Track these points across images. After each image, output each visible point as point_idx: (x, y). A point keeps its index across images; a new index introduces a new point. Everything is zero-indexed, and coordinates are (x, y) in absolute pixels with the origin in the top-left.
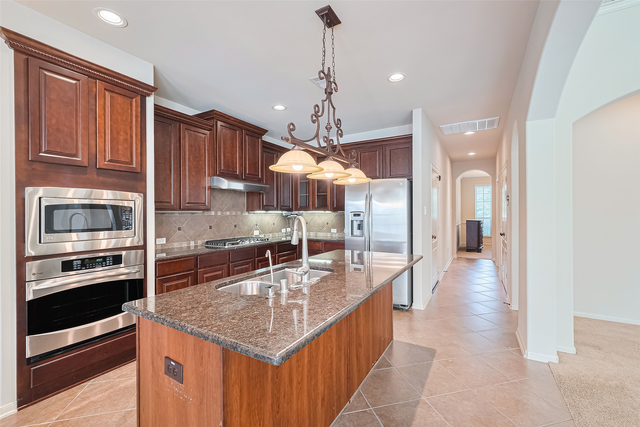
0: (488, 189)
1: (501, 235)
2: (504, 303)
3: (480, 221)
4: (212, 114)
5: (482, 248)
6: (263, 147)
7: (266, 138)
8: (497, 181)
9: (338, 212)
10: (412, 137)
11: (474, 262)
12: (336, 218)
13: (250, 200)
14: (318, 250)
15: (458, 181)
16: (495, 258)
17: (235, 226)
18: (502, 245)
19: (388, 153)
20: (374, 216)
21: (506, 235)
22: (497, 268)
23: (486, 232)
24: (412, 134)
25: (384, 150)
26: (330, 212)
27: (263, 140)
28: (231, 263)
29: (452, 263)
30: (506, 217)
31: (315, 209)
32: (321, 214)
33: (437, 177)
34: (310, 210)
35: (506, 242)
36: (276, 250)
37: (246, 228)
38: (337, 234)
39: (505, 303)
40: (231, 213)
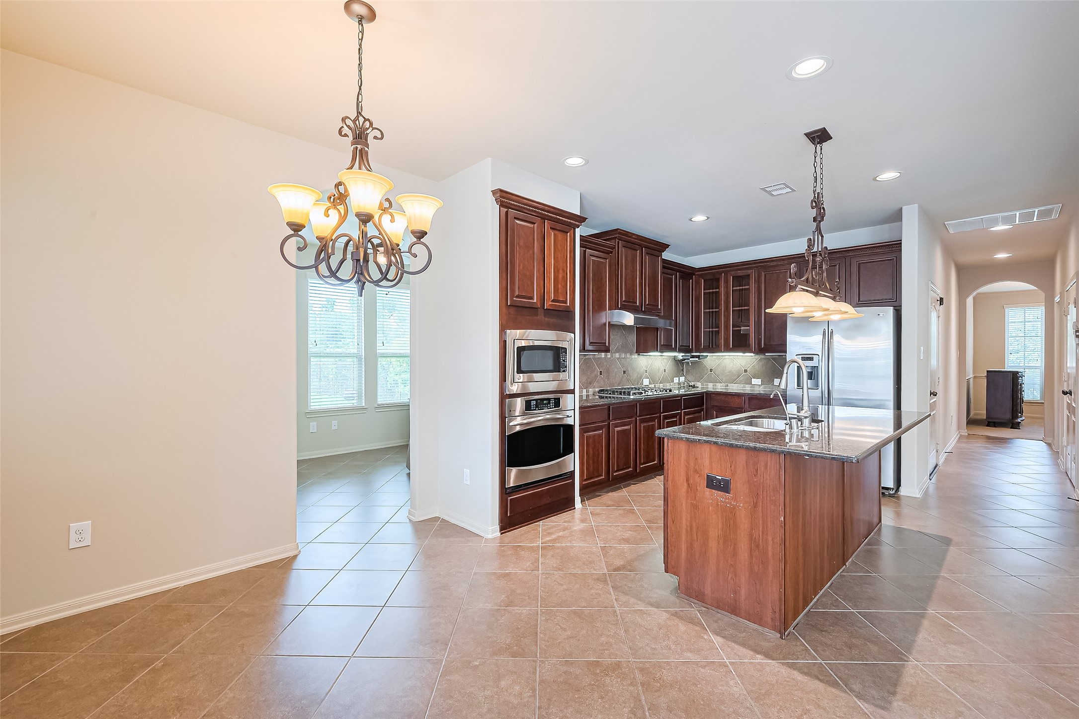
0: (1036, 315)
1: (1065, 393)
2: (1068, 498)
3: (1018, 372)
4: (613, 234)
5: (1022, 421)
6: (664, 267)
7: (667, 255)
8: (1057, 301)
9: (766, 354)
10: (901, 243)
11: (1005, 443)
12: (761, 363)
13: (642, 338)
14: (738, 408)
15: (970, 301)
16: (1051, 439)
17: (624, 372)
18: (1066, 412)
19: (855, 269)
20: (836, 362)
21: (1074, 394)
22: (1055, 453)
23: (1031, 391)
24: (901, 240)
25: (848, 264)
26: (752, 354)
27: (663, 259)
28: (638, 417)
29: (958, 441)
30: (1074, 365)
31: (728, 349)
32: (735, 357)
33: (938, 300)
34: (720, 351)
35: (1075, 406)
36: (681, 405)
37: (635, 376)
38: (762, 387)
39: (1070, 498)
40: (620, 355)
